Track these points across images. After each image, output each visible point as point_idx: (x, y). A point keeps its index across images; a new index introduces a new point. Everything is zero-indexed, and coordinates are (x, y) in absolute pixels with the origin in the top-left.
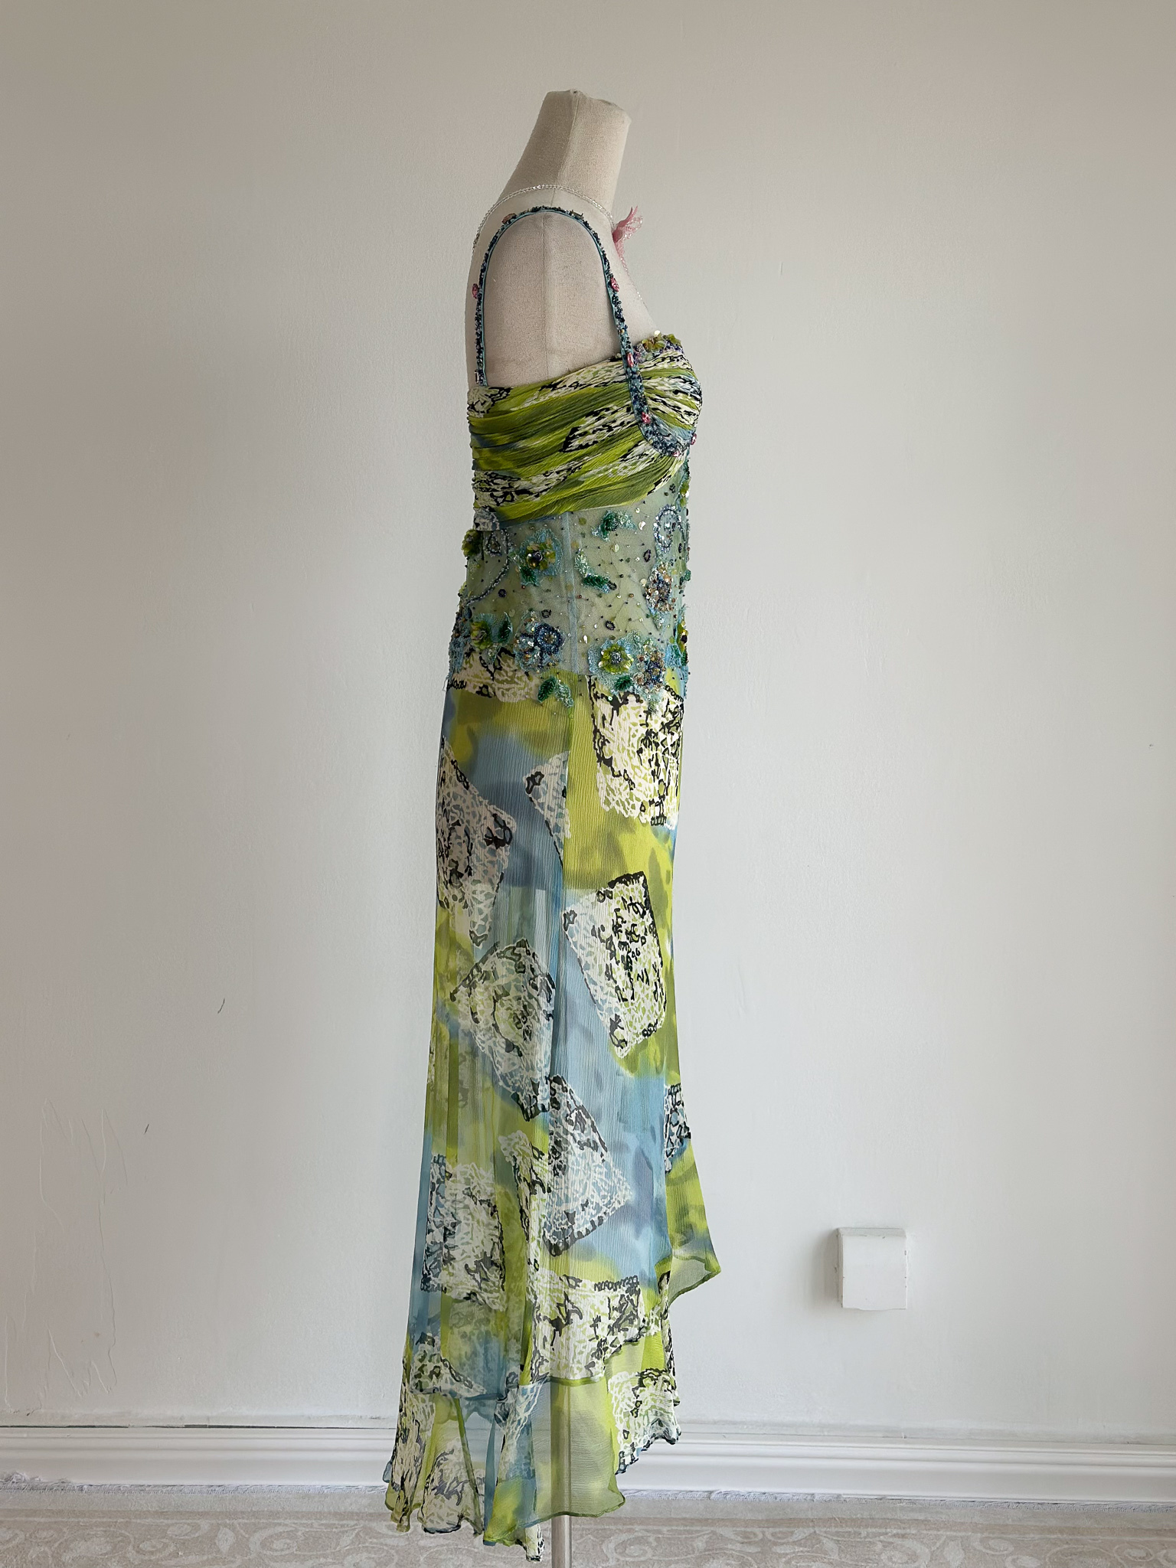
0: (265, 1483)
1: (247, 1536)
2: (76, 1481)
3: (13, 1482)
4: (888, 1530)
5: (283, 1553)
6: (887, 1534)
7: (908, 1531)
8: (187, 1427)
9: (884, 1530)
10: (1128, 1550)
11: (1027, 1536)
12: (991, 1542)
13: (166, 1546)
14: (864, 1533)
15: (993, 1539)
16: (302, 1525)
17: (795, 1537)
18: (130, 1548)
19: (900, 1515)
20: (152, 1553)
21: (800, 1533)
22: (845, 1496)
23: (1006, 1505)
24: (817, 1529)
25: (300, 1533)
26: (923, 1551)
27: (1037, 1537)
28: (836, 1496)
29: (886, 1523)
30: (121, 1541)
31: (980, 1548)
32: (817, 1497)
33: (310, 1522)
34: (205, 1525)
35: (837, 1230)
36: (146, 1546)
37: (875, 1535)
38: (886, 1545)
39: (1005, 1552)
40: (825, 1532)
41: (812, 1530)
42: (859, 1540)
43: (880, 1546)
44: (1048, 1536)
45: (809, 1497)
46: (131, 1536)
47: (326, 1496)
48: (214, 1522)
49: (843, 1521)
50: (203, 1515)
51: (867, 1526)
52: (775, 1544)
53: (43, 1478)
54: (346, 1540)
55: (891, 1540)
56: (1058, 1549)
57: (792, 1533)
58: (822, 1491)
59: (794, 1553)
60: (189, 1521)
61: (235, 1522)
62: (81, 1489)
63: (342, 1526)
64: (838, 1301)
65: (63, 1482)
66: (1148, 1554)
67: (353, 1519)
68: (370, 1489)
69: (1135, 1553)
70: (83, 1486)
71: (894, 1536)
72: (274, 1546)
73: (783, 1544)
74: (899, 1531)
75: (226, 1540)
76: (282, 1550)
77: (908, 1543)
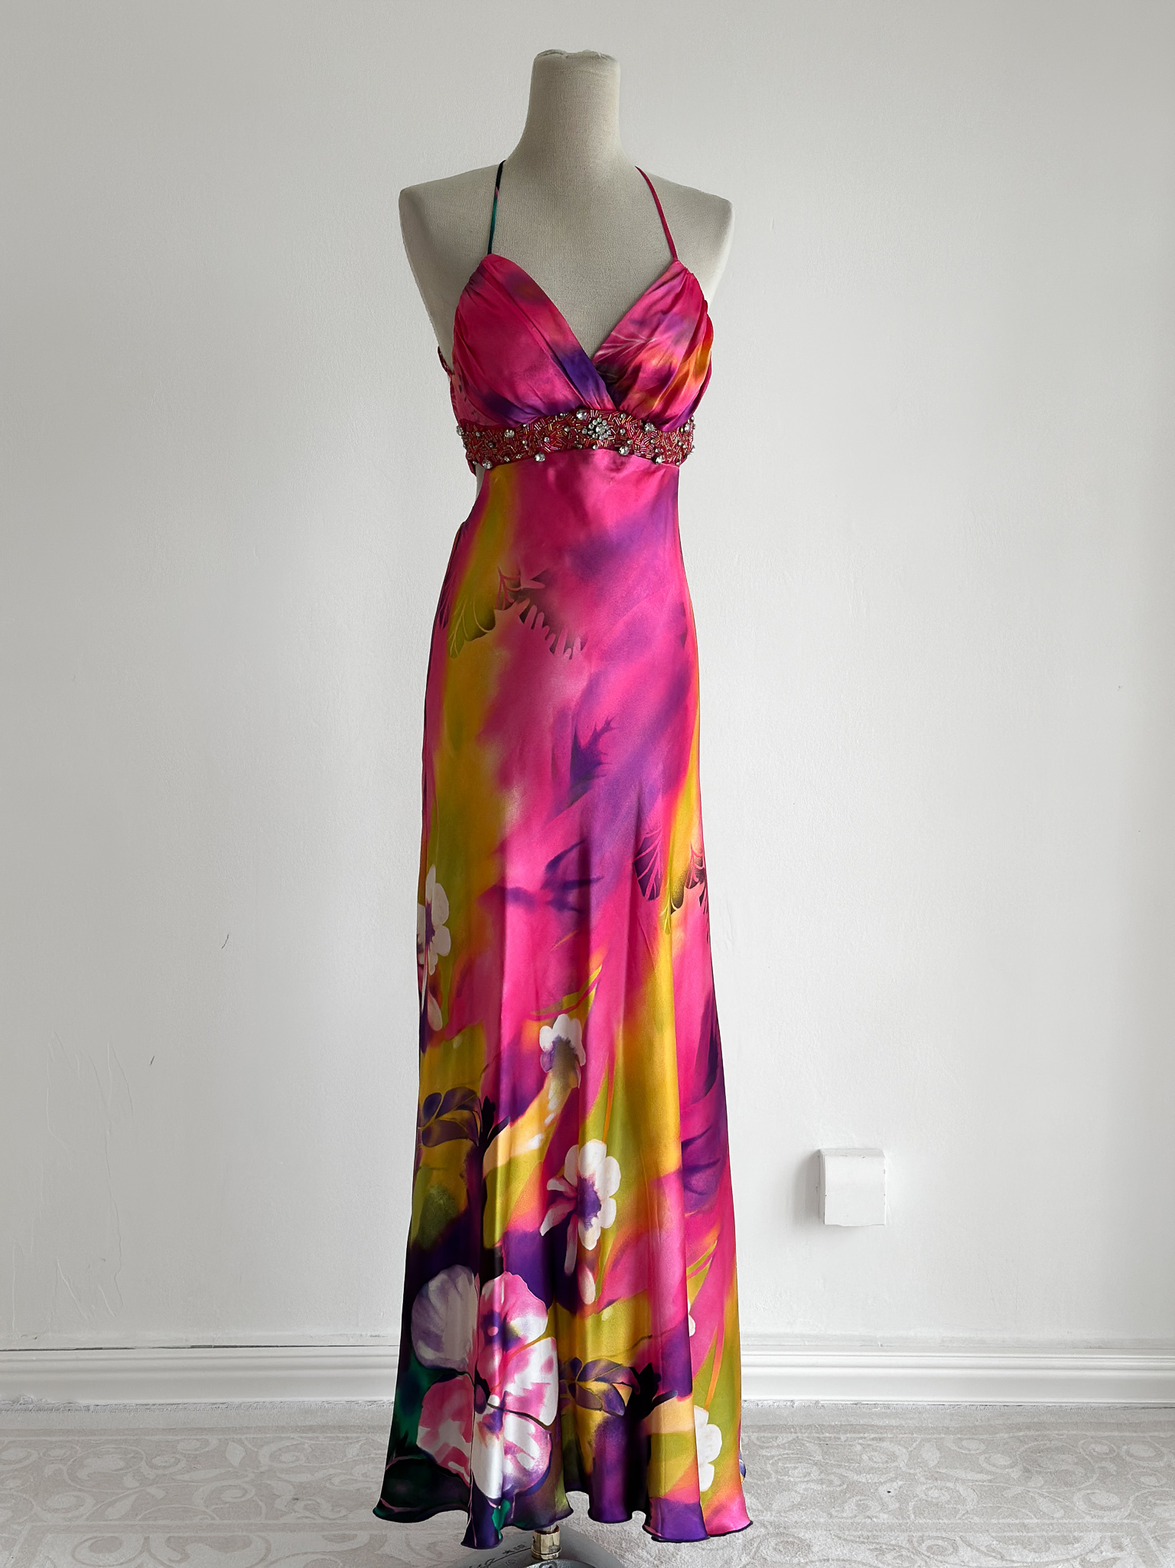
0: (268, 1399)
1: (256, 1450)
2: (83, 1402)
3: (21, 1404)
4: (866, 1435)
5: (293, 1465)
6: (865, 1438)
7: (885, 1435)
8: (193, 1347)
9: (862, 1435)
10: (1093, 1446)
11: (997, 1436)
12: (964, 1443)
13: (178, 1461)
14: (843, 1437)
15: (966, 1439)
16: (311, 1439)
17: (780, 1441)
18: (143, 1463)
19: (876, 1422)
20: (165, 1467)
21: (784, 1438)
22: (822, 1402)
23: (974, 1408)
24: (799, 1435)
25: (306, 1446)
26: (901, 1452)
27: (1006, 1436)
28: (814, 1402)
29: (865, 1428)
30: (133, 1457)
31: (955, 1448)
32: (796, 1404)
33: (316, 1435)
34: (214, 1440)
35: (819, 1151)
36: (157, 1461)
37: (855, 1439)
38: (864, 1447)
39: (978, 1452)
40: (808, 1437)
41: (794, 1436)
42: (839, 1443)
43: (859, 1448)
44: (1017, 1434)
45: (789, 1403)
46: (143, 1453)
47: (327, 1411)
48: (221, 1437)
49: (822, 1428)
50: (211, 1430)
51: (846, 1432)
52: (762, 1448)
53: (51, 1400)
54: (353, 1451)
55: (869, 1442)
56: (1026, 1446)
57: (777, 1438)
58: (802, 1397)
59: (780, 1455)
60: (198, 1437)
61: (243, 1437)
62: (87, 1408)
63: (347, 1438)
64: (819, 1218)
65: (70, 1403)
66: (1112, 1450)
67: (357, 1432)
68: (369, 1404)
69: (1098, 1448)
70: (89, 1406)
71: (873, 1439)
72: (283, 1458)
73: (767, 1448)
74: (876, 1436)
75: (236, 1455)
76: (293, 1462)
77: (884, 1444)
